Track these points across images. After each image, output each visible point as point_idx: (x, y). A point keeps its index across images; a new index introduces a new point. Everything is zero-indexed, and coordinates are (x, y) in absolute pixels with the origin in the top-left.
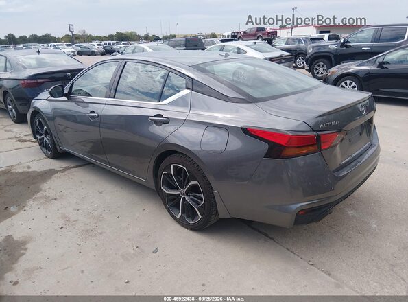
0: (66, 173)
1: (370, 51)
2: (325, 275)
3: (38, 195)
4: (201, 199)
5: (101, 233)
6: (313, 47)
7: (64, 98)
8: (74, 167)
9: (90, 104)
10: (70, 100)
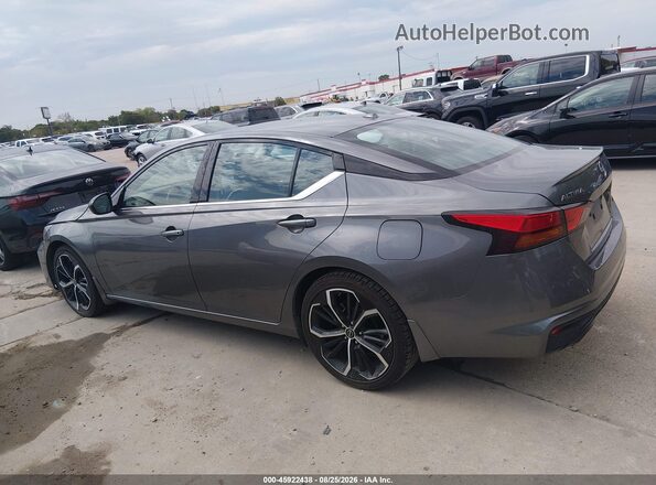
0: (124, 335)
1: (537, 97)
2: (605, 423)
3: (92, 376)
4: (386, 337)
5: (226, 419)
6: (450, 101)
7: (112, 214)
8: (134, 326)
9: (154, 218)
10: (120, 215)
